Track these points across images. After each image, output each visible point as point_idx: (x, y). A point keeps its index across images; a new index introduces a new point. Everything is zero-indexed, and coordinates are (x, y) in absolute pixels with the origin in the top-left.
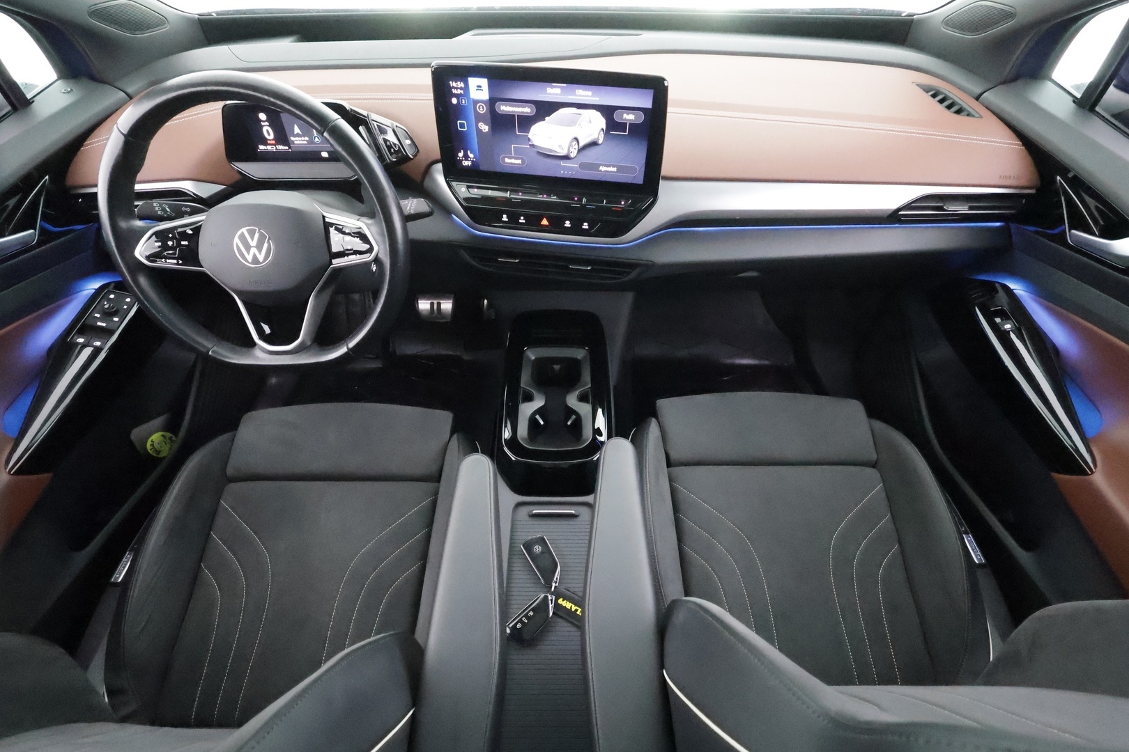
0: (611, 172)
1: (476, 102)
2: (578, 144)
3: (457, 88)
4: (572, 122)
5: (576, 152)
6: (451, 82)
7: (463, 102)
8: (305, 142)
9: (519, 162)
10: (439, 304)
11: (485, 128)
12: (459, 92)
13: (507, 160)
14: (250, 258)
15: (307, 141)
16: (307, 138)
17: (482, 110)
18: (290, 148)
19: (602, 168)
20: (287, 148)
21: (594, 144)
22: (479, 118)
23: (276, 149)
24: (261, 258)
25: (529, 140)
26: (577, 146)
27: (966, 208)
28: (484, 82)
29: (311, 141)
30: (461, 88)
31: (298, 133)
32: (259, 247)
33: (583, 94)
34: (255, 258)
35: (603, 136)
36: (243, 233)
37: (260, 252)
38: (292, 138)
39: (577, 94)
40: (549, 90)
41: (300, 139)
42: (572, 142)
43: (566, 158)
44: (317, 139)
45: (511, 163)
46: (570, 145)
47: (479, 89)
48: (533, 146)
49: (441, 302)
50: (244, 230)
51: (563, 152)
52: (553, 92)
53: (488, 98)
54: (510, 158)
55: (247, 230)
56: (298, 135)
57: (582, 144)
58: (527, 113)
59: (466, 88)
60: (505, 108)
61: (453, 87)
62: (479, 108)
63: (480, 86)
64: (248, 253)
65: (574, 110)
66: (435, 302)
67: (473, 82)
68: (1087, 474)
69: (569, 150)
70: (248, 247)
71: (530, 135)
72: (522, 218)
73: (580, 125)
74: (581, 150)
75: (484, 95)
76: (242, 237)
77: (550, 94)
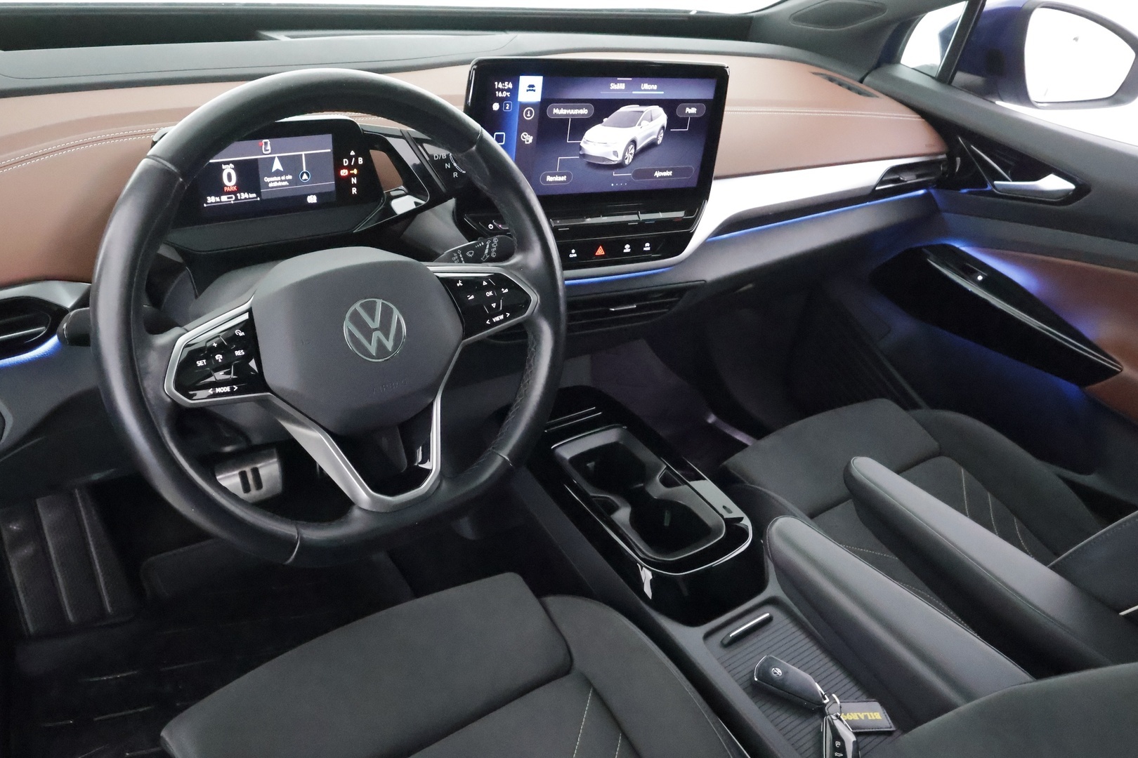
0: (667, 177)
1: (524, 106)
2: (635, 148)
3: (502, 90)
4: (631, 122)
5: (631, 157)
6: (496, 83)
7: (507, 108)
8: (286, 183)
9: (563, 178)
10: (256, 472)
11: (528, 139)
12: (505, 94)
13: (549, 179)
14: (373, 349)
15: (288, 181)
16: (290, 177)
17: (529, 116)
18: (259, 194)
19: (658, 174)
20: (254, 195)
21: (652, 145)
22: (524, 127)
23: (237, 199)
24: (389, 345)
25: (581, 148)
26: (633, 151)
27: (914, 177)
28: (538, 81)
29: (295, 181)
30: (508, 90)
31: (278, 170)
32: (385, 328)
33: (649, 89)
34: (381, 346)
35: (662, 135)
36: (356, 313)
37: (387, 336)
38: (267, 179)
39: (642, 88)
40: (613, 86)
41: (279, 178)
42: (628, 145)
43: (620, 166)
44: (305, 177)
45: (554, 182)
46: (627, 149)
47: (530, 89)
48: (584, 156)
49: (258, 466)
50: (357, 306)
51: (616, 159)
52: (618, 88)
53: (539, 100)
54: (552, 175)
55: (362, 305)
56: (278, 173)
57: (639, 147)
58: (583, 115)
59: (514, 91)
60: (559, 112)
61: (499, 90)
62: (526, 113)
63: (533, 86)
64: (370, 342)
65: (636, 108)
66: (248, 469)
67: (525, 81)
68: (1118, 373)
69: (624, 155)
70: (368, 333)
71: (582, 144)
72: (573, 251)
73: (640, 125)
74: (636, 156)
75: (536, 97)
76: (356, 319)
77: (614, 90)
